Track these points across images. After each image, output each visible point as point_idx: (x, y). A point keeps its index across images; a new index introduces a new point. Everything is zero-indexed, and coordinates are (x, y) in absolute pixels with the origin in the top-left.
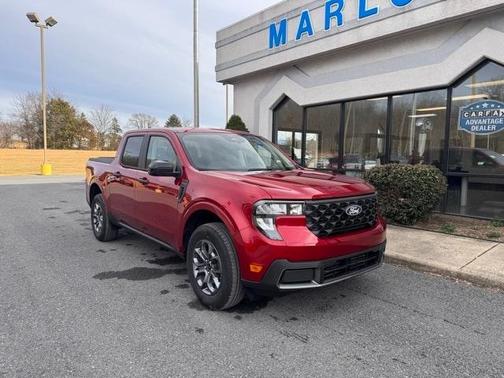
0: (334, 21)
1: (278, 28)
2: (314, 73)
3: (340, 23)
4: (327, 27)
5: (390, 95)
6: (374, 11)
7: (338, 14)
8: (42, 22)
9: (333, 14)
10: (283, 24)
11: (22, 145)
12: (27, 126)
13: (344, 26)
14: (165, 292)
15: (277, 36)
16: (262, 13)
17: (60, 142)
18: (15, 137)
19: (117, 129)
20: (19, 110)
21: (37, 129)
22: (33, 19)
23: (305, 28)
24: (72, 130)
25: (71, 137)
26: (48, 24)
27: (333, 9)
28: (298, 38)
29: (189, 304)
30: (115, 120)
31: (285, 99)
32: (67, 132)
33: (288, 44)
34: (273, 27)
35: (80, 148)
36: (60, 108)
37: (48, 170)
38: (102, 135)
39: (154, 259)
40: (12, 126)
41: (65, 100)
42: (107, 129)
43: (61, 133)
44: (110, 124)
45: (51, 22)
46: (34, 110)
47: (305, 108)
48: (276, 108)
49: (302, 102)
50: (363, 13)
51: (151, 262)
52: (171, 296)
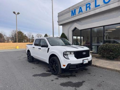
0: (88, 9)
1: (73, 11)
2: (83, 22)
3: (90, 9)
4: (86, 10)
5: (104, 26)
6: (99, 5)
7: (89, 7)
8: (16, 13)
9: (88, 7)
10: (75, 10)
11: (11, 42)
12: (13, 38)
13: (91, 10)
14: (52, 80)
15: (73, 13)
16: (69, 8)
17: (20, 41)
18: (10, 40)
19: (33, 37)
20: (11, 34)
21: (15, 38)
22: (14, 13)
23: (81, 11)
24: (23, 38)
25: (23, 40)
26: (18, 14)
27: (88, 6)
28: (79, 13)
29: (60, 84)
30: (33, 35)
31: (76, 28)
32: (21, 39)
33: (76, 15)
34: (72, 11)
35: (25, 42)
36: (20, 33)
37: (18, 47)
38: (29, 39)
39: (47, 70)
40: (9, 38)
41: (21, 31)
42: (31, 38)
43: (20, 39)
44: (31, 36)
45: (18, 13)
46: (14, 34)
47: (81, 30)
48: (73, 31)
49: (80, 29)
50: (96, 6)
51: (47, 71)
52: (54, 82)
